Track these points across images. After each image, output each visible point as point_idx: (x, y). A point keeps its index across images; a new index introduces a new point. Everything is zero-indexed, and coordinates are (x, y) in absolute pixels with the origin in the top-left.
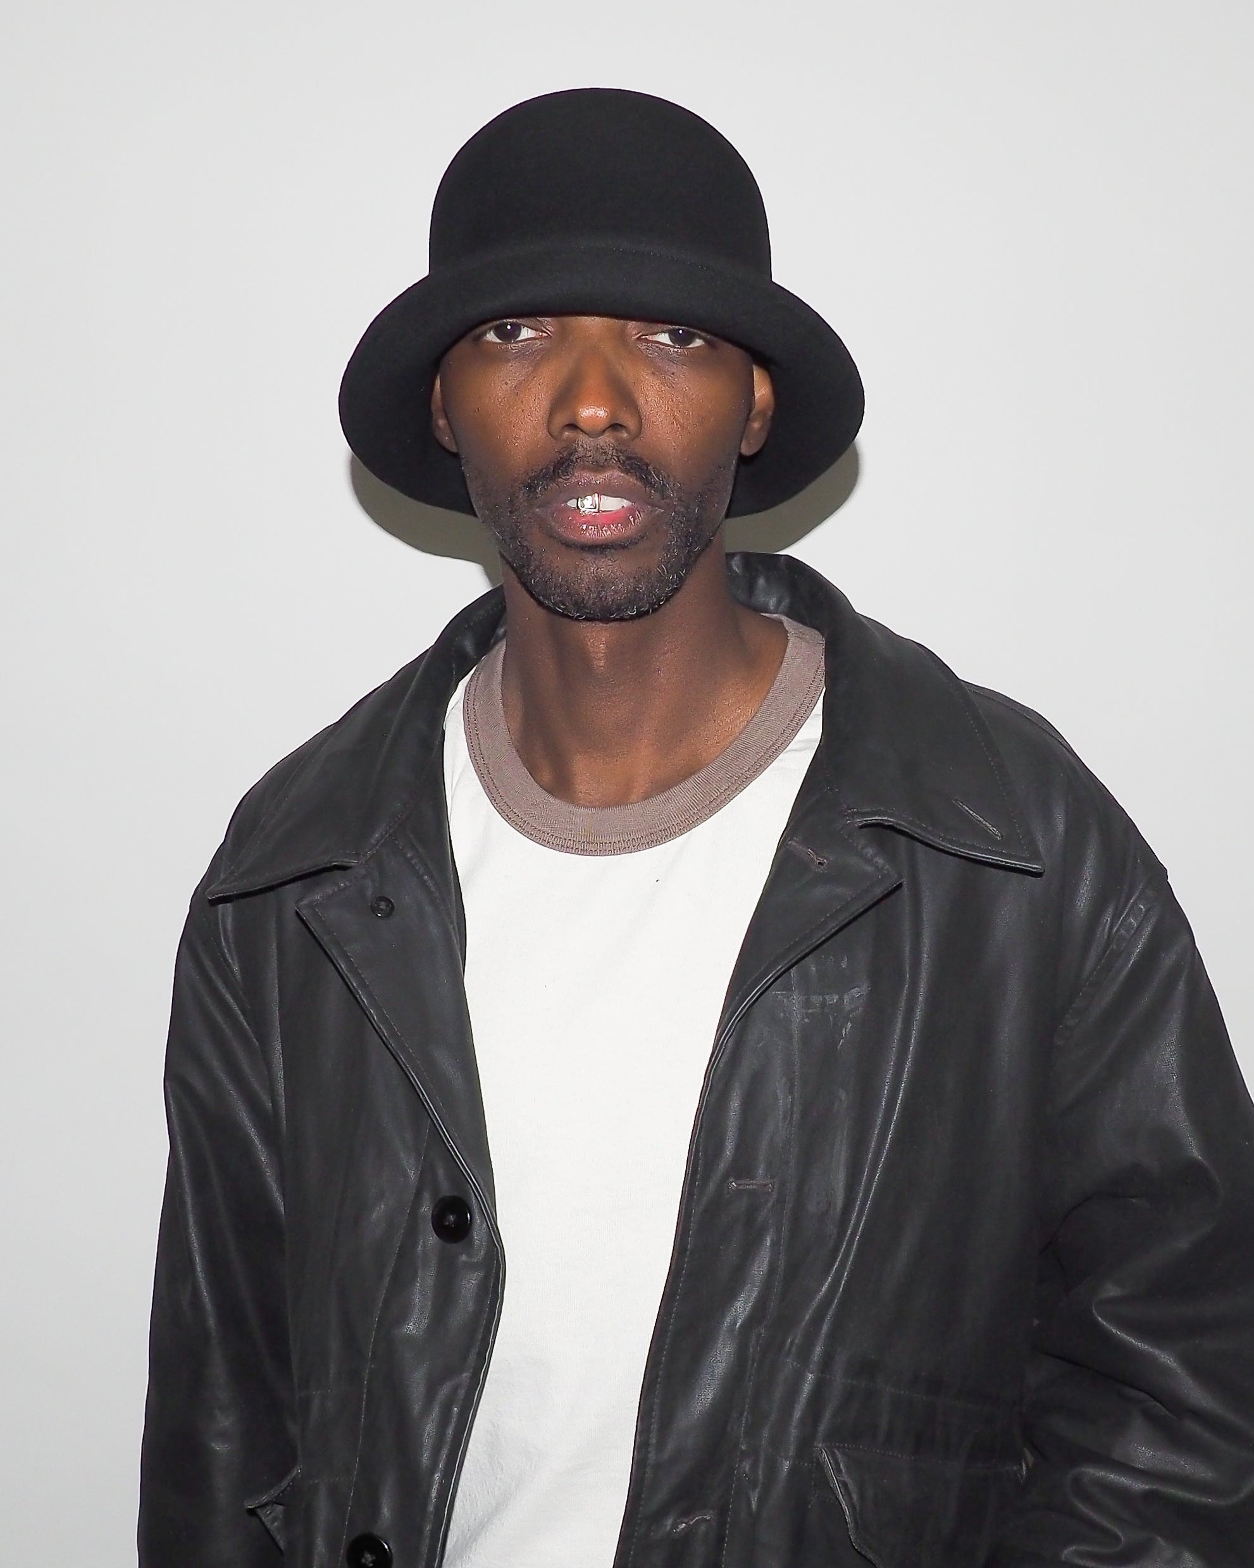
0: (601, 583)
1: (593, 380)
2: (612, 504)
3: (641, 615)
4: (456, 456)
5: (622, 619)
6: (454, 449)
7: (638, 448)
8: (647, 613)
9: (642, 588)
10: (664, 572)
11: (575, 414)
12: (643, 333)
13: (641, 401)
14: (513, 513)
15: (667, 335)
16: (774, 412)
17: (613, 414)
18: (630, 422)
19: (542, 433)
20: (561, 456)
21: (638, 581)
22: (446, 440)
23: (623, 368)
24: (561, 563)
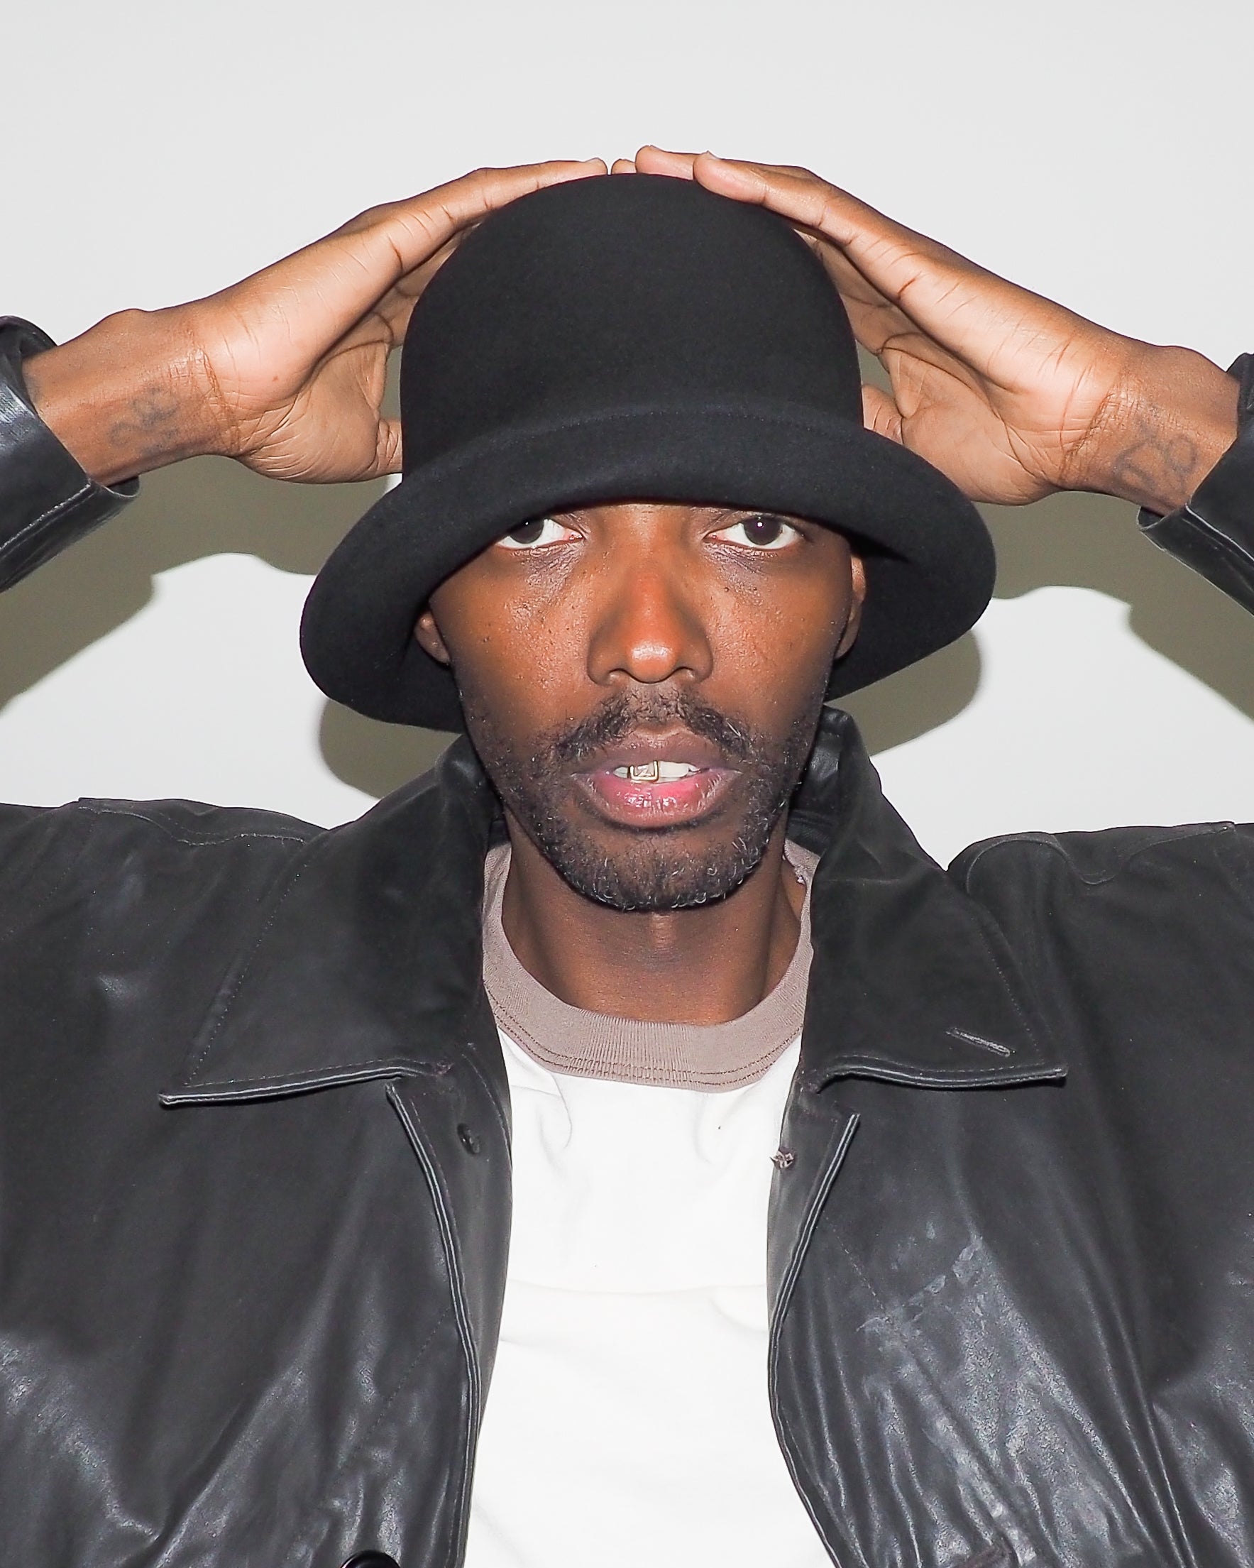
0: (661, 870)
1: (649, 610)
2: (673, 771)
3: (712, 902)
4: (447, 668)
5: (688, 908)
6: (444, 656)
7: (710, 693)
8: (719, 900)
9: (713, 870)
10: (742, 848)
11: (626, 656)
12: (711, 529)
13: (711, 626)
14: (537, 778)
15: (741, 526)
16: (867, 596)
17: (679, 655)
18: (697, 658)
19: (579, 674)
20: (607, 708)
21: (709, 864)
22: (433, 645)
23: (687, 585)
24: (607, 844)
